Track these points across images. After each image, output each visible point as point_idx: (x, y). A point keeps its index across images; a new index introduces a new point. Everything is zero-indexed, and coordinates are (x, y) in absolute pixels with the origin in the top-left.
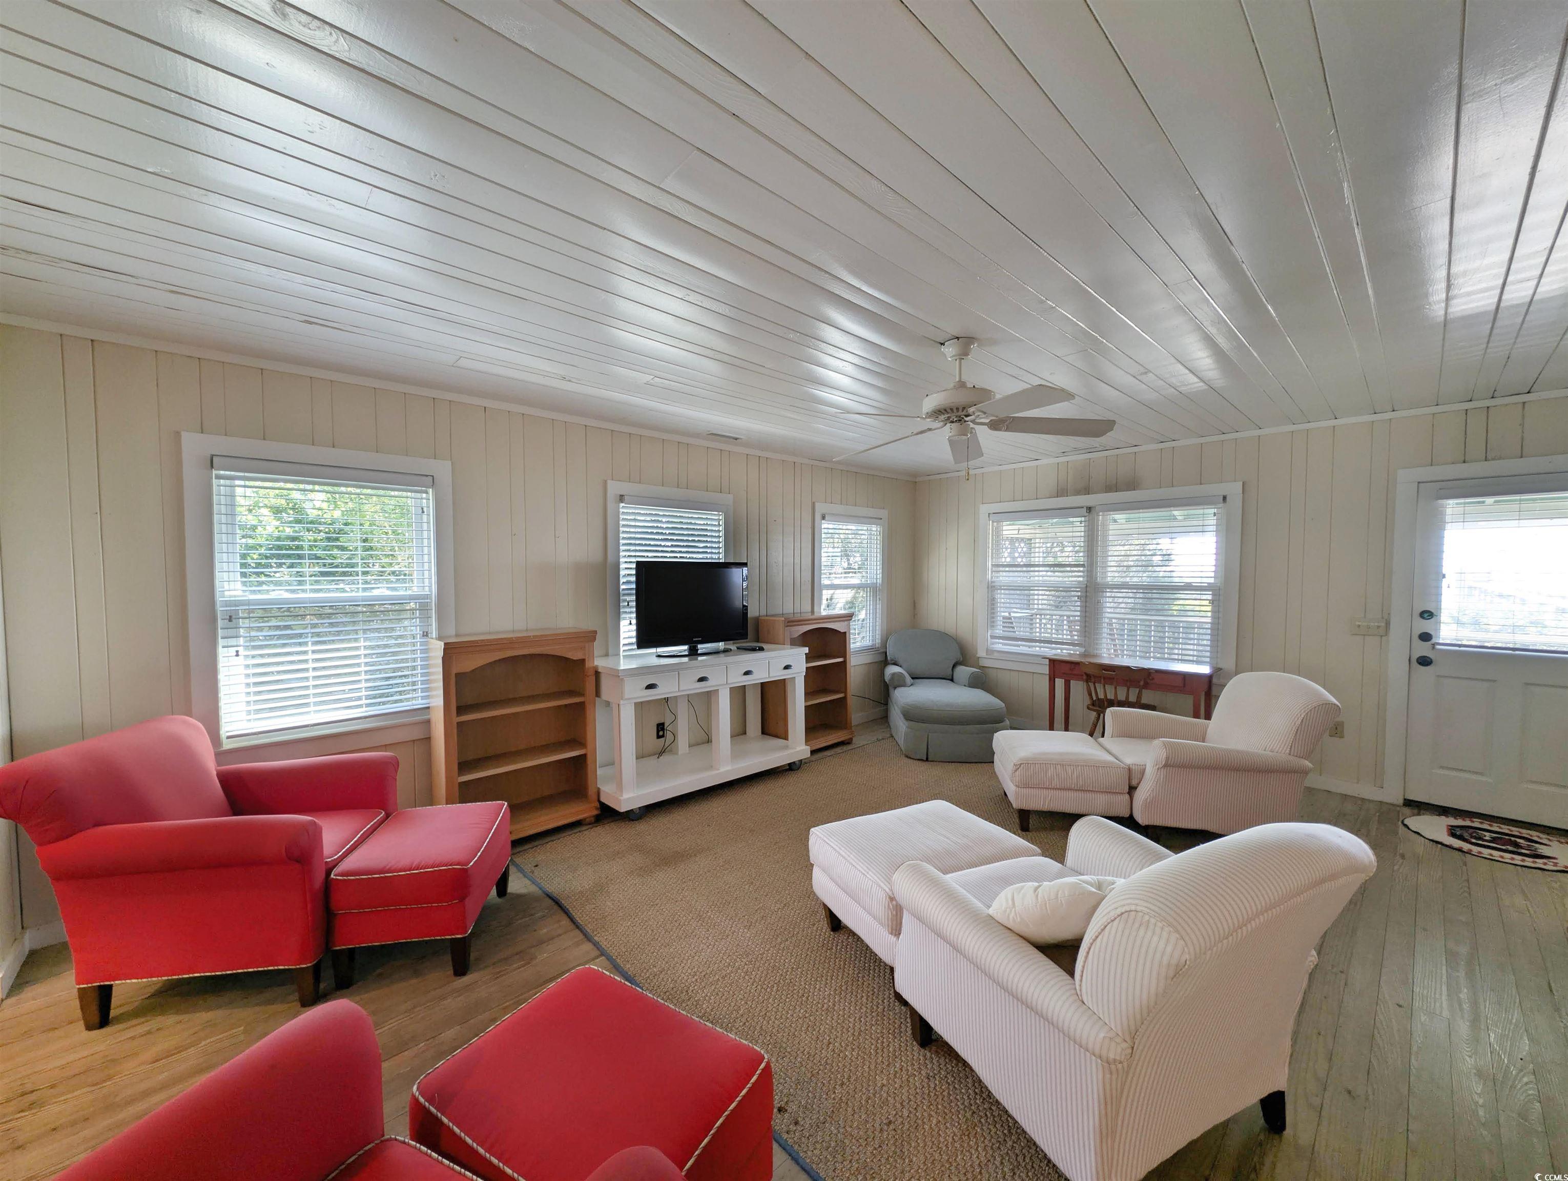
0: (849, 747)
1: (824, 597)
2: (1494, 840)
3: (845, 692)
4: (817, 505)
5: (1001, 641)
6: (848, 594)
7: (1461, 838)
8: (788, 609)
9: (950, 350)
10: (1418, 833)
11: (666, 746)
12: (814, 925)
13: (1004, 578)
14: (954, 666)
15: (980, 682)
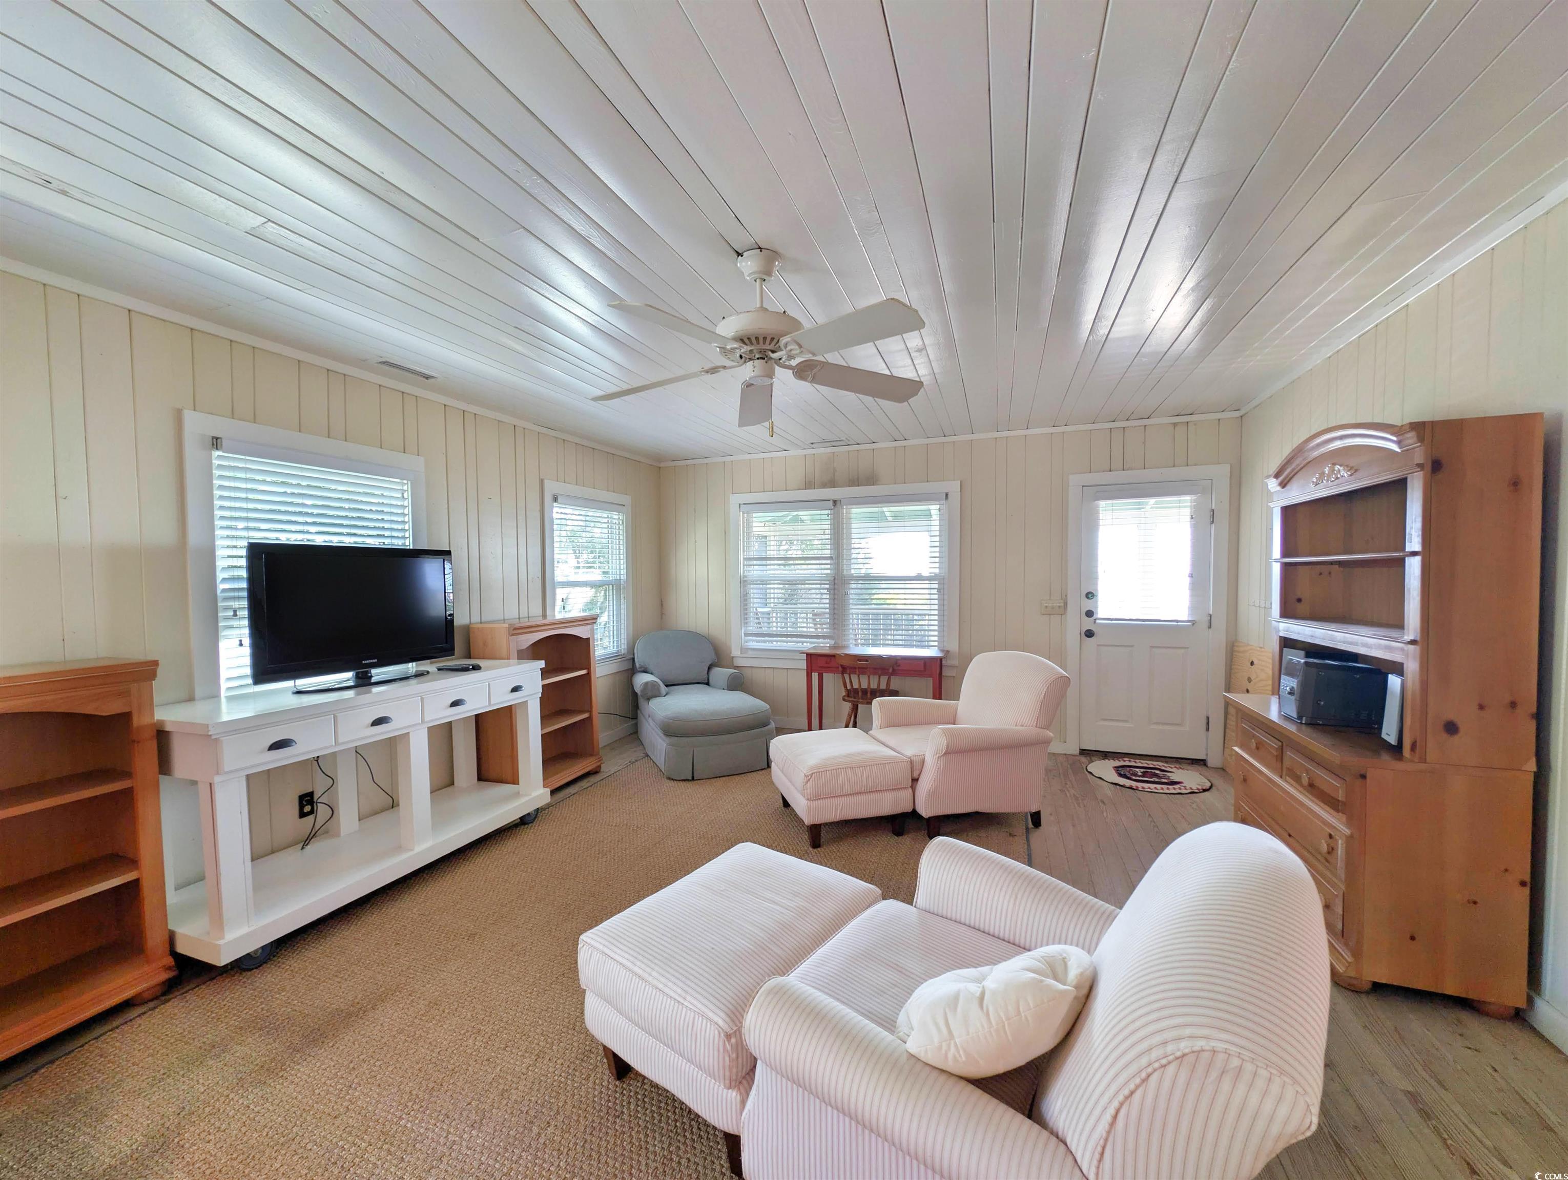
0: (597, 778)
1: (559, 597)
2: (1144, 774)
3: (590, 711)
4: (546, 482)
5: (754, 638)
6: (588, 593)
7: (1124, 776)
8: (512, 613)
9: (748, 265)
10: (1100, 778)
11: (317, 827)
12: (587, 1079)
13: (755, 572)
14: (709, 668)
15: (737, 684)
